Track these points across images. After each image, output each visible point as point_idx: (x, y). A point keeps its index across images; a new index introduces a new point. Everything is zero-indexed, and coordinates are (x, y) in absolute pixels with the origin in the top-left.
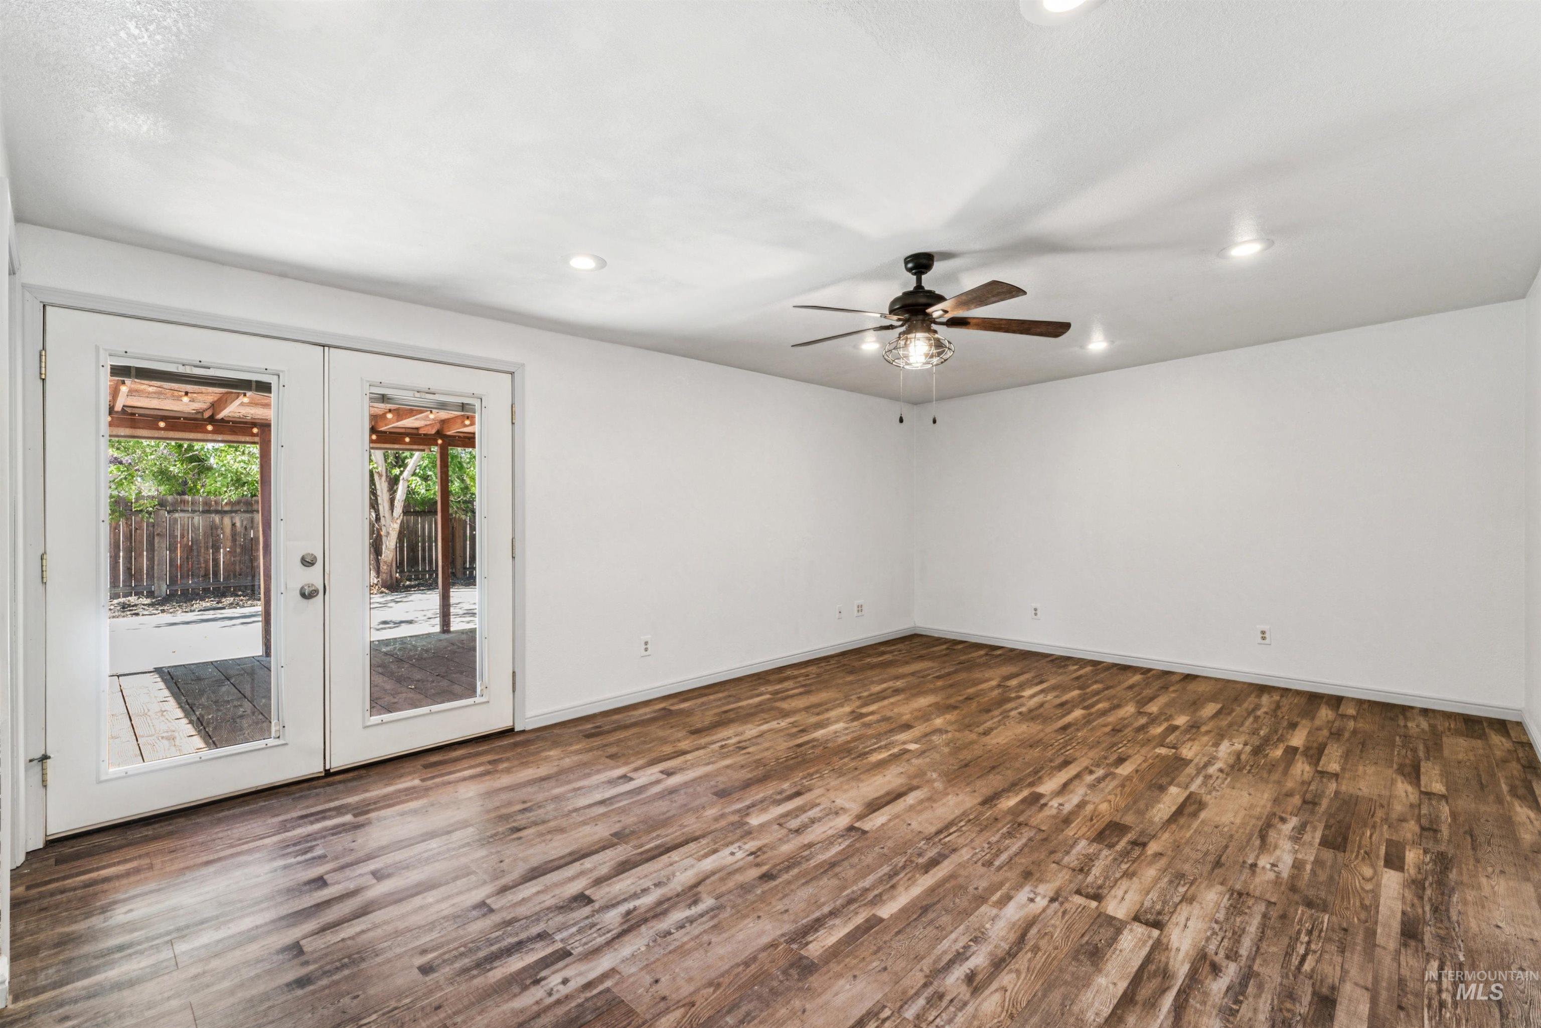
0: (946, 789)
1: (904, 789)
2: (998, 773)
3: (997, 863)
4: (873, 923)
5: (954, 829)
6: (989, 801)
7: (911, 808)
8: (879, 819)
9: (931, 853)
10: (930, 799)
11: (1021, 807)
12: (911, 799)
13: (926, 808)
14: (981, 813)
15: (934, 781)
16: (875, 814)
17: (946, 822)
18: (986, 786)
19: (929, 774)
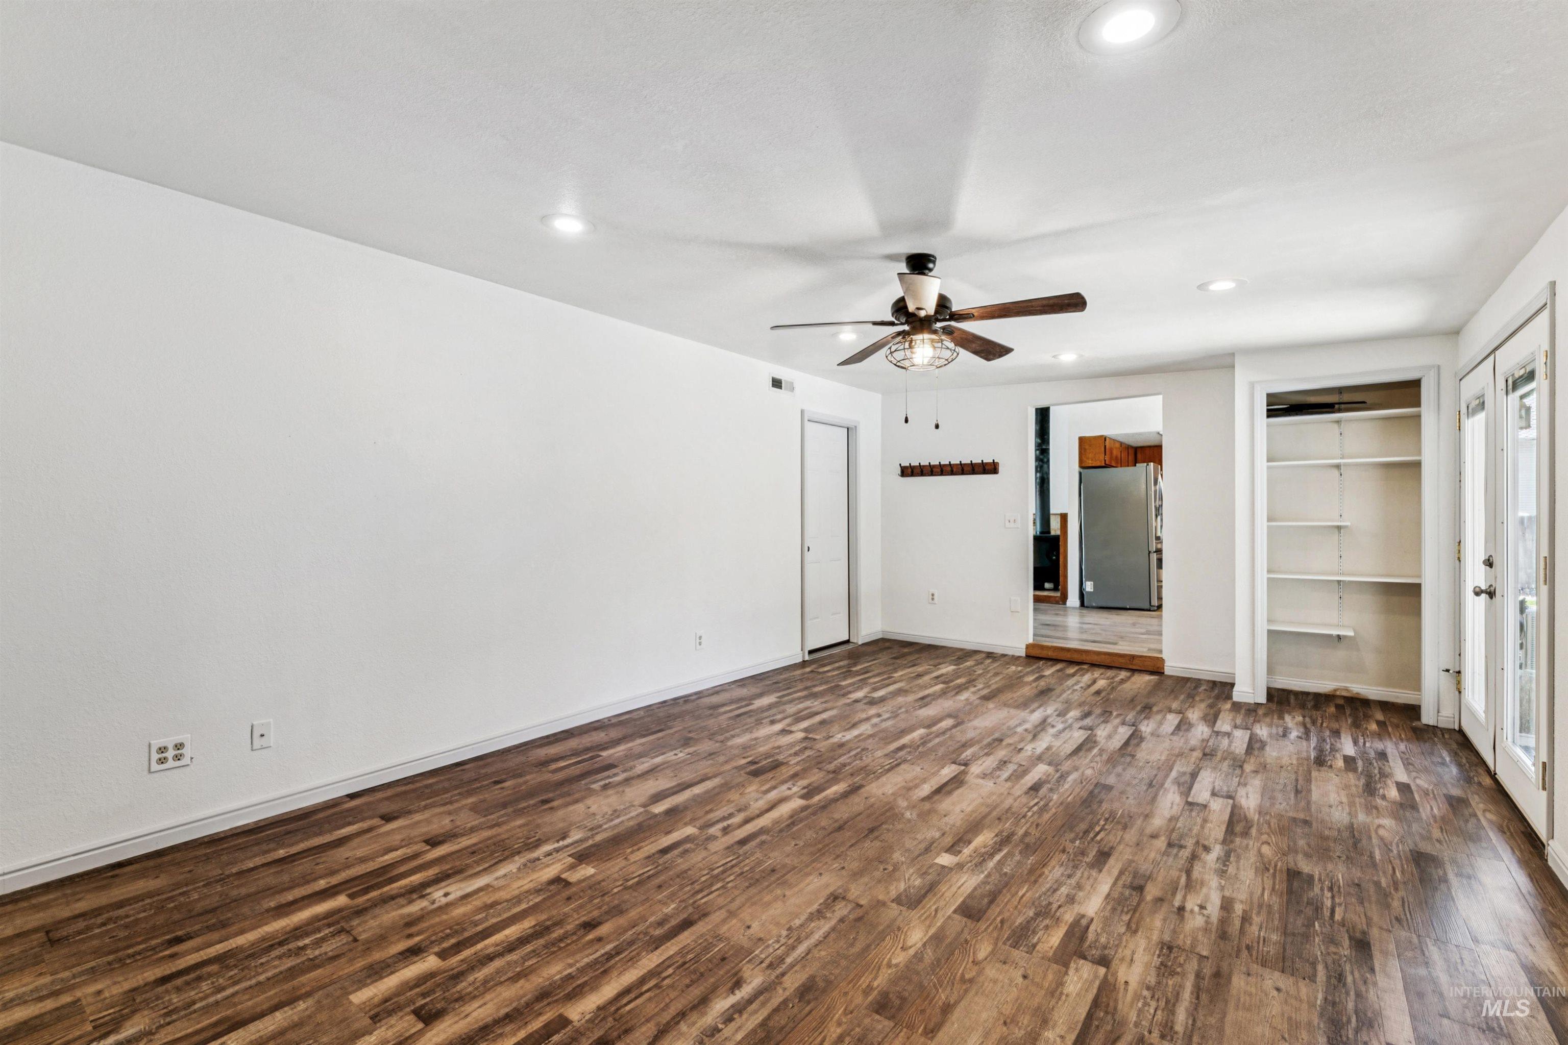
0: (895, 799)
1: (936, 797)
2: (836, 821)
3: (859, 750)
4: (929, 727)
5: (886, 767)
6: (854, 790)
7: (924, 781)
8: (949, 771)
9: (901, 754)
10: (909, 789)
11: (827, 785)
12: (926, 789)
13: (911, 781)
14: (863, 779)
15: (907, 808)
16: (952, 775)
17: (892, 772)
18: (857, 803)
19: (914, 816)
